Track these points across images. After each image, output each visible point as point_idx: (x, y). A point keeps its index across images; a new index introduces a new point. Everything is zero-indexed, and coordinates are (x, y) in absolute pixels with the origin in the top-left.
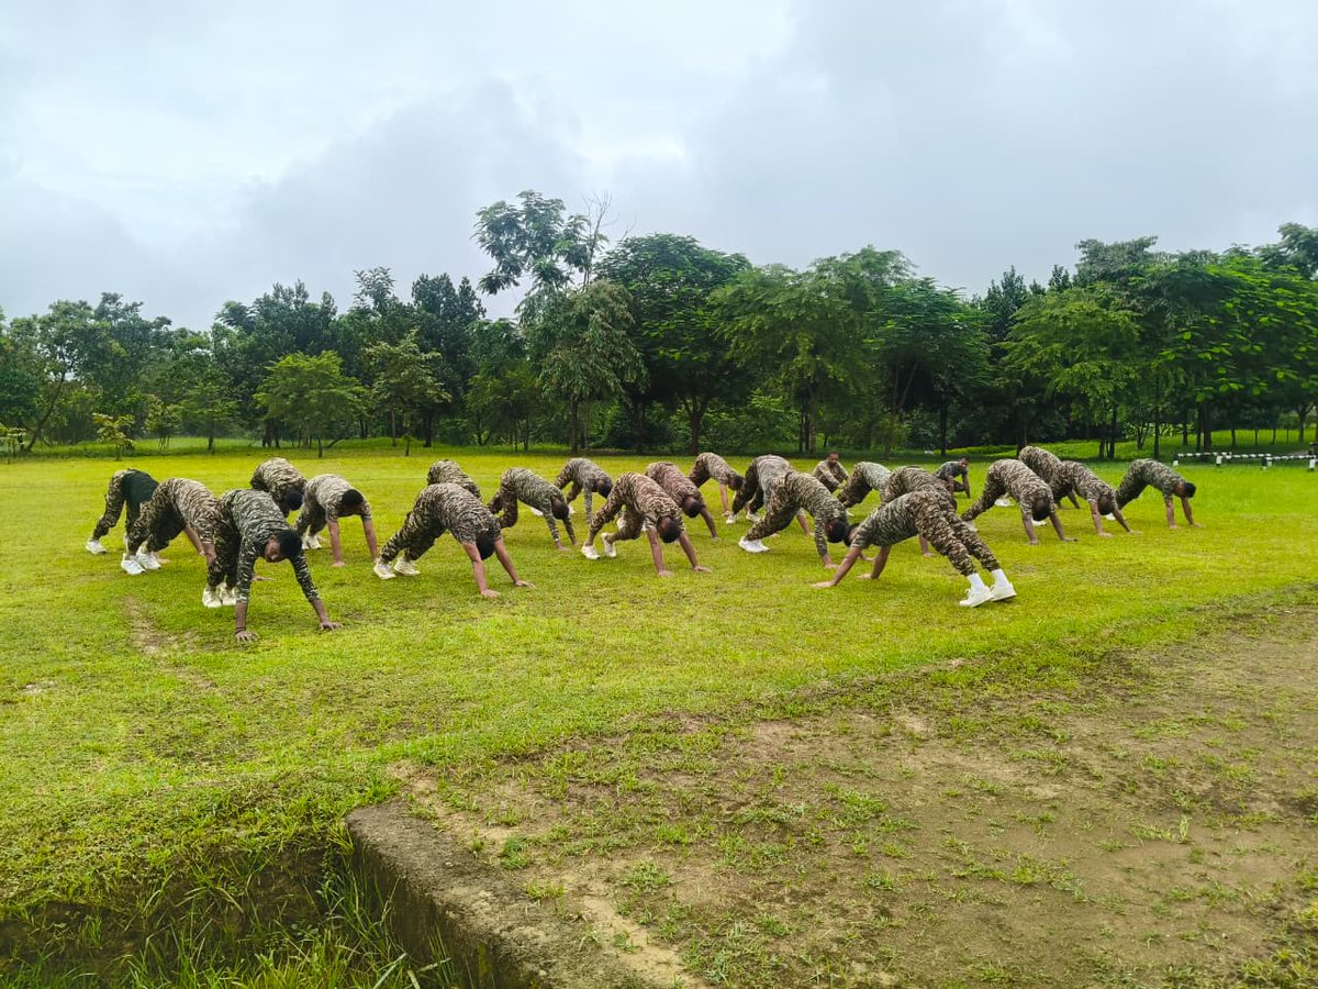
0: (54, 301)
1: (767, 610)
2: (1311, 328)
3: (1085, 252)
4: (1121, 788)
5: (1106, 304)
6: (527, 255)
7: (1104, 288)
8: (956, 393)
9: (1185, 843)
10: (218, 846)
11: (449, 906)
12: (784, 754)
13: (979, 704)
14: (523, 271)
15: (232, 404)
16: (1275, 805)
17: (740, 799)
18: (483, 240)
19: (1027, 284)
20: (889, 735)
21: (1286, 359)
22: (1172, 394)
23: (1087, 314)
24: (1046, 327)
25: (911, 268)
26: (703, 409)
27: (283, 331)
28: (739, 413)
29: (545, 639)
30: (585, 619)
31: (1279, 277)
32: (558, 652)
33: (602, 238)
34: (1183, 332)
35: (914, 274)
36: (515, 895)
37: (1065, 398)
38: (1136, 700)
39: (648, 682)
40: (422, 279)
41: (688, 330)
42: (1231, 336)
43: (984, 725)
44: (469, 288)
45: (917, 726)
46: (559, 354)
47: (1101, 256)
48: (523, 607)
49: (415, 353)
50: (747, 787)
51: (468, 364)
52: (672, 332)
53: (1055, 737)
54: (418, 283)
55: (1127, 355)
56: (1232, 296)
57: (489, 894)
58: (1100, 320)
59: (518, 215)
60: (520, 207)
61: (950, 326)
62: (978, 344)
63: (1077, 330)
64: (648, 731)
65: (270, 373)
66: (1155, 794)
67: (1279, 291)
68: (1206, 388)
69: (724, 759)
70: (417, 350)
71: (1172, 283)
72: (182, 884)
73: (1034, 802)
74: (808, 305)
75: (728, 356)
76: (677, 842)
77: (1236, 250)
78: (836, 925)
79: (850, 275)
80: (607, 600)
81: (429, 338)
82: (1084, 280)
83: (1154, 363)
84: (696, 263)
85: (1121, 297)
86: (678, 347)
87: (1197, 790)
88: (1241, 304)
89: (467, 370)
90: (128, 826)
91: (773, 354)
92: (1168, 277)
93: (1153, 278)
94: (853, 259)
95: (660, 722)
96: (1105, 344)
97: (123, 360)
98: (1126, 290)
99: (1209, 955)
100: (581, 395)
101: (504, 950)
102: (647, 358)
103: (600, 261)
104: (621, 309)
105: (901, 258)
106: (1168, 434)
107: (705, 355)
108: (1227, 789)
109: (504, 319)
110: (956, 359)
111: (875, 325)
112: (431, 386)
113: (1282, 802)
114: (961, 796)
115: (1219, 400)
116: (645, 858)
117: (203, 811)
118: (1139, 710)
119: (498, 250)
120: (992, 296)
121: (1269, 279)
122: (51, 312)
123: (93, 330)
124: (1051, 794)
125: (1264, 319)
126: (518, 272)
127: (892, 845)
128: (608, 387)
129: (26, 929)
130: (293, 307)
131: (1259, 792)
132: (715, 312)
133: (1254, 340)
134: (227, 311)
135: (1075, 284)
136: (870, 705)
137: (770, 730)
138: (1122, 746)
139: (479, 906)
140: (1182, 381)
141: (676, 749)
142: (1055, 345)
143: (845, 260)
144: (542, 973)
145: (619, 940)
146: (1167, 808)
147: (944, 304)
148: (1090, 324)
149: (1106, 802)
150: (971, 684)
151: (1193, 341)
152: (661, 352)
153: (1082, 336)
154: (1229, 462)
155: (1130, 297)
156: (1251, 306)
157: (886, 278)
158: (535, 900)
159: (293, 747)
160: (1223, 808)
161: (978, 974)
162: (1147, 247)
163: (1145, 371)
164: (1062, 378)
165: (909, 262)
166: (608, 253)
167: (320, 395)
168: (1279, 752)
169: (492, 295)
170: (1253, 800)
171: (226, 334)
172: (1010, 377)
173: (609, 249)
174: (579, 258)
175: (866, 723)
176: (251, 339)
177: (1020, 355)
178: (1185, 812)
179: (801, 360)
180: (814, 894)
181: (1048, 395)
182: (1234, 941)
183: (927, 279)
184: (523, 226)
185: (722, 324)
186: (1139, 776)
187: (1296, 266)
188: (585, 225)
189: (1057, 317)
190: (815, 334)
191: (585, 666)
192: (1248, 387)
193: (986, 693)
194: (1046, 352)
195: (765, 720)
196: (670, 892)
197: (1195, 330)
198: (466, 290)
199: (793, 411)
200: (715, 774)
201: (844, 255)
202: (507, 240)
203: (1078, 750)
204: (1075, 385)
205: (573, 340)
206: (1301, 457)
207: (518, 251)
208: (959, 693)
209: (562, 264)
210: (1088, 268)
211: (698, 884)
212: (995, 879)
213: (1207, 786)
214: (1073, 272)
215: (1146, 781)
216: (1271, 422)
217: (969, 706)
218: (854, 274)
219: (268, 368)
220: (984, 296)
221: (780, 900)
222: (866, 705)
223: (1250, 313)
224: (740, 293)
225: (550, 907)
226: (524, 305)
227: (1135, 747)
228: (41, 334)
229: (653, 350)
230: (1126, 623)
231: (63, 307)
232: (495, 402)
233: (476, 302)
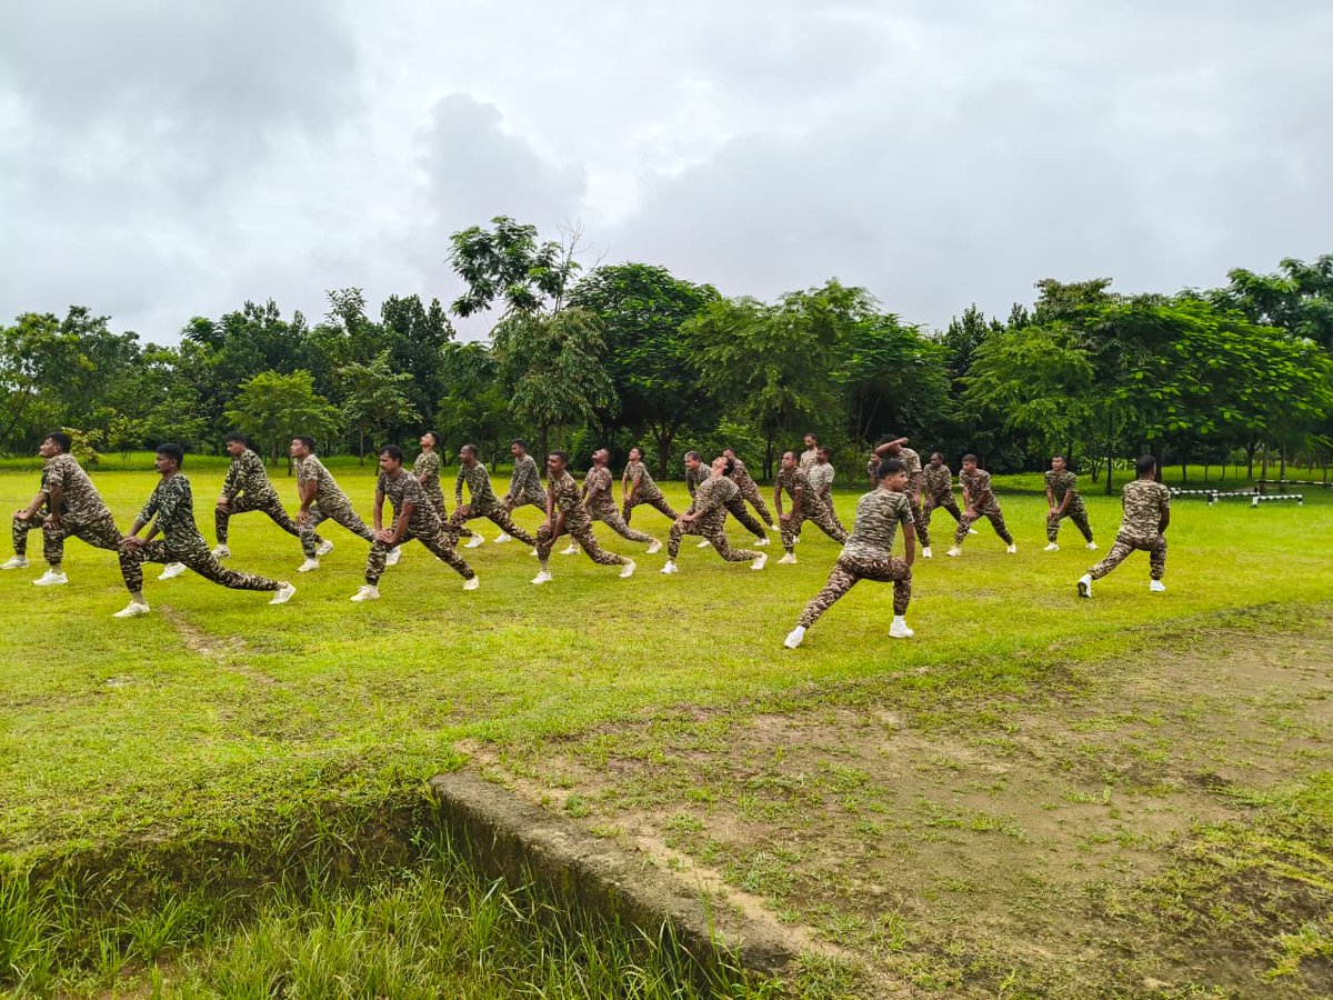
0: (21, 312)
1: (754, 625)
2: (1256, 370)
3: (1042, 291)
4: (1058, 767)
5: (1062, 342)
6: (500, 280)
7: (1060, 327)
8: (917, 425)
9: (1107, 805)
10: (328, 802)
11: (534, 842)
12: (782, 739)
13: (943, 704)
14: (496, 295)
15: (200, 420)
16: (1181, 779)
17: (749, 771)
18: (457, 264)
19: (988, 321)
20: (868, 725)
21: (1233, 400)
22: (1124, 431)
23: (1045, 352)
24: (1005, 364)
25: (876, 304)
26: (672, 436)
27: (253, 349)
28: (706, 439)
29: (561, 646)
30: (591, 630)
31: (1227, 320)
32: (576, 657)
33: (575, 265)
34: (1135, 372)
35: (879, 310)
36: (584, 835)
37: (1023, 433)
38: (1074, 702)
39: (660, 681)
40: (392, 299)
41: (660, 358)
42: (1182, 377)
43: (948, 720)
44: (439, 310)
45: (891, 719)
46: (533, 379)
47: (1058, 296)
48: (533, 620)
49: (386, 373)
50: (754, 763)
51: (437, 384)
52: (643, 359)
53: (1006, 729)
54: (388, 303)
55: (1082, 392)
56: (1181, 339)
57: (563, 834)
58: (1057, 358)
59: (491, 240)
60: (493, 233)
61: (913, 362)
62: (939, 379)
63: (1034, 368)
64: (666, 720)
65: (242, 391)
66: (1086, 771)
67: (1227, 334)
68: (1157, 426)
69: (732, 742)
70: (389, 371)
71: (1125, 324)
72: (306, 830)
73: (990, 775)
74: (777, 338)
75: (698, 385)
76: (705, 800)
77: (1188, 293)
78: (837, 856)
79: (817, 309)
80: (608, 614)
81: (400, 359)
82: (1042, 319)
83: (1108, 401)
84: (666, 292)
85: (1077, 336)
86: (649, 375)
87: (1119, 768)
88: (1191, 346)
89: (436, 392)
90: (252, 786)
91: (742, 384)
92: (1122, 318)
93: (1108, 318)
94: (820, 294)
95: (676, 713)
96: (1061, 382)
97: (90, 374)
98: (1081, 330)
99: (1118, 875)
100: (552, 417)
101: (584, 871)
102: (617, 384)
103: (573, 288)
104: (594, 336)
105: (866, 295)
106: (1122, 468)
107: (674, 383)
108: (1144, 768)
109: (475, 342)
110: (918, 393)
111: (842, 359)
112: (403, 408)
113: (1186, 778)
114: (930, 771)
115: (1168, 437)
116: (680, 811)
117: (311, 777)
118: (1077, 709)
119: (471, 274)
120: (953, 332)
121: (1218, 322)
122: (17, 324)
123: (62, 343)
124: (1003, 770)
125: (1212, 361)
126: (490, 295)
127: (875, 803)
128: (580, 412)
129: (190, 861)
130: (263, 325)
131: (1170, 771)
132: (686, 342)
133: (1202, 381)
134: (193, 326)
135: (1034, 323)
136: (851, 703)
137: (768, 721)
138: (1062, 735)
139: (559, 843)
140: (1134, 419)
141: (691, 734)
142: (1014, 382)
143: (812, 295)
144: (617, 884)
145: (672, 864)
146: (1093, 781)
147: (906, 340)
148: (1047, 362)
149: (1046, 777)
150: (936, 688)
151: (1145, 380)
152: (633, 379)
153: (1038, 373)
154: (1178, 497)
155: (1086, 337)
156: (1200, 347)
157: (851, 312)
158: (601, 837)
159: (368, 729)
160: (1141, 781)
161: (944, 887)
162: (1103, 286)
163: (1098, 408)
164: (1019, 414)
165: (874, 299)
166: (580, 280)
167: (292, 414)
168: (1190, 743)
169: (464, 318)
170: (1164, 776)
171: (194, 350)
172: (970, 411)
173: (581, 276)
174: (552, 284)
175: (848, 716)
176: (220, 356)
177: (980, 390)
178: (1109, 784)
179: (769, 391)
180: (818, 836)
181: (1005, 430)
182: (1137, 868)
183: (892, 315)
184: (496, 251)
185: (692, 353)
186: (1073, 758)
187: (1244, 311)
188: (558, 251)
189: (1015, 354)
190: (783, 366)
191: (601, 669)
192: (1197, 426)
193: (949, 695)
194: (1004, 389)
195: (763, 713)
196: (704, 834)
197: (1148, 370)
198: (436, 312)
199: (759, 438)
200: (727, 753)
201: (812, 289)
202: (480, 265)
203: (1026, 739)
204: (1032, 420)
205: (545, 364)
206: (1245, 494)
207: (491, 276)
208: (925, 694)
209: (535, 290)
210: (1046, 307)
211: (726, 829)
212: (958, 827)
213: (1127, 766)
214: (1031, 311)
215: (1079, 761)
216: (1221, 460)
217: (934, 704)
218: (821, 308)
219: (240, 386)
220: (946, 331)
221: (792, 839)
222: (847, 703)
223: (1200, 354)
224: (711, 324)
225: (613, 843)
226: (498, 330)
227: (1070, 737)
228: (6, 346)
229: (625, 376)
230: (1069, 640)
231: (30, 319)
232: (465, 424)
233: (445, 324)
